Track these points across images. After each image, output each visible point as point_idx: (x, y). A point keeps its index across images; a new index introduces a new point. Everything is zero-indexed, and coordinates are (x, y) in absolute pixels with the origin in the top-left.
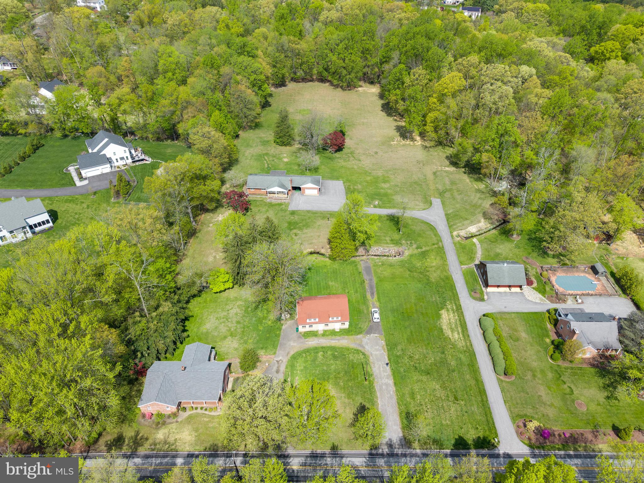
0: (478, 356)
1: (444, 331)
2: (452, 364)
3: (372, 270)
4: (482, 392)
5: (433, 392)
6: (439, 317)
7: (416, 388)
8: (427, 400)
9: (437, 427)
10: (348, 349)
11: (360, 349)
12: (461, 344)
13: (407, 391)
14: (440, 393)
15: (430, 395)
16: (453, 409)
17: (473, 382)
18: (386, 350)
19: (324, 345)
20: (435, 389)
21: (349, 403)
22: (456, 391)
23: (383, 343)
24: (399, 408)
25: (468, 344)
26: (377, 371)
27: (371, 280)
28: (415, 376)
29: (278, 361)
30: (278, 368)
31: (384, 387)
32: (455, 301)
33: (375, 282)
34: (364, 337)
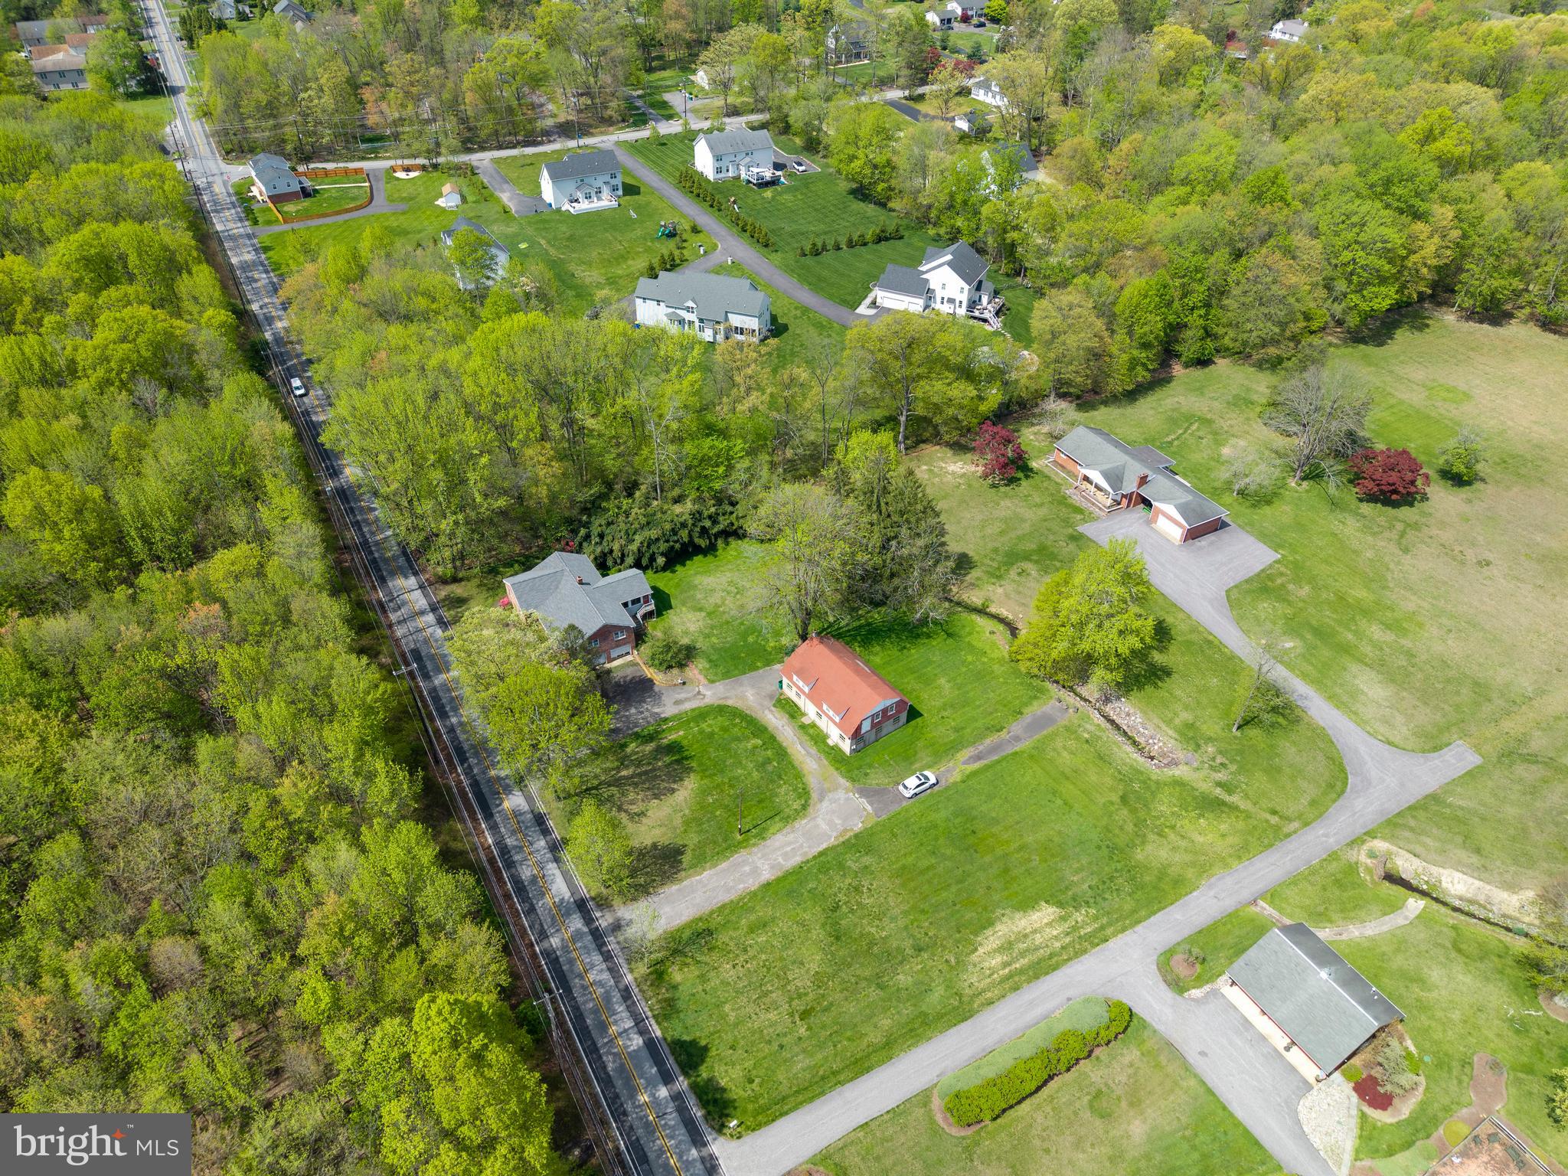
0: (965, 1028)
1: (989, 932)
2: (901, 977)
3: (1050, 730)
4: (860, 1066)
5: (794, 962)
6: (1026, 904)
7: (783, 926)
8: (764, 957)
9: (708, 997)
10: (799, 776)
11: (814, 796)
12: (972, 979)
13: (762, 912)
14: (800, 979)
15: (782, 959)
16: (772, 1016)
17: (875, 1037)
18: (841, 839)
19: (781, 738)
20: (802, 963)
21: (675, 828)
22: (826, 1010)
23: (859, 826)
24: (712, 913)
25: (989, 995)
26: (777, 844)
27: (1017, 739)
28: (812, 914)
29: (699, 693)
30: (687, 699)
31: (747, 869)
32: (1110, 924)
33: (1017, 749)
34: (847, 790)
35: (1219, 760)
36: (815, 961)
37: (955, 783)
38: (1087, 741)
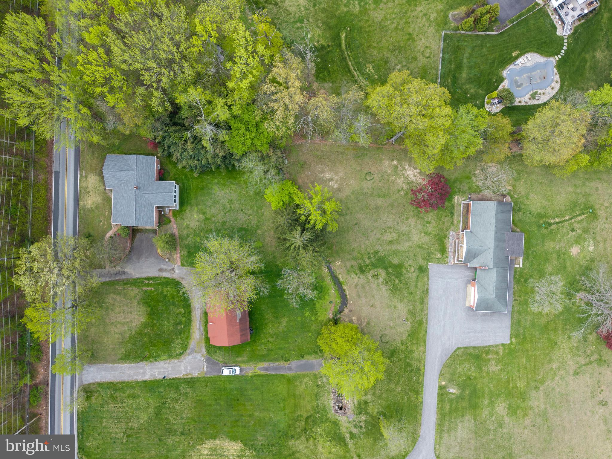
1: (212, 440)
2: (169, 440)
3: (308, 372)
5: (136, 416)
6: (233, 438)
7: (141, 401)
9: (100, 413)
10: (188, 337)
11: (188, 351)
12: (192, 453)
13: (138, 391)
14: (135, 422)
15: (133, 412)
16: (118, 430)
18: (185, 377)
19: (193, 314)
20: (139, 418)
22: (137, 438)
23: (195, 374)
26: (160, 366)
27: (290, 369)
28: (153, 402)
29: (173, 269)
30: (166, 270)
31: (142, 371)
33: (285, 374)
34: (203, 356)
35: (362, 424)
36: (144, 418)
37: (248, 376)
38: (318, 385)
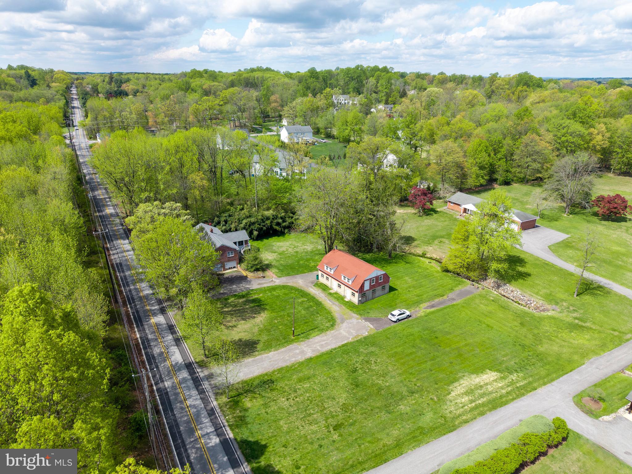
1: (456, 384)
2: (402, 407)
3: (471, 296)
5: (328, 398)
6: (479, 370)
7: (320, 379)
8: (308, 395)
9: (269, 416)
10: (329, 312)
11: (338, 321)
12: (449, 409)
13: (306, 372)
14: (332, 407)
15: (320, 396)
16: (314, 428)
17: (388, 441)
18: (355, 339)
19: (318, 298)
20: (334, 399)
22: (351, 425)
23: (366, 334)
24: (274, 372)
25: (464, 417)
26: (316, 341)
27: (454, 299)
28: (340, 373)
29: (272, 281)
30: (265, 283)
31: (297, 351)
32: (535, 381)
33: (455, 303)
34: (357, 319)
35: (571, 308)
36: (343, 397)
37: (421, 317)
38: (493, 301)
